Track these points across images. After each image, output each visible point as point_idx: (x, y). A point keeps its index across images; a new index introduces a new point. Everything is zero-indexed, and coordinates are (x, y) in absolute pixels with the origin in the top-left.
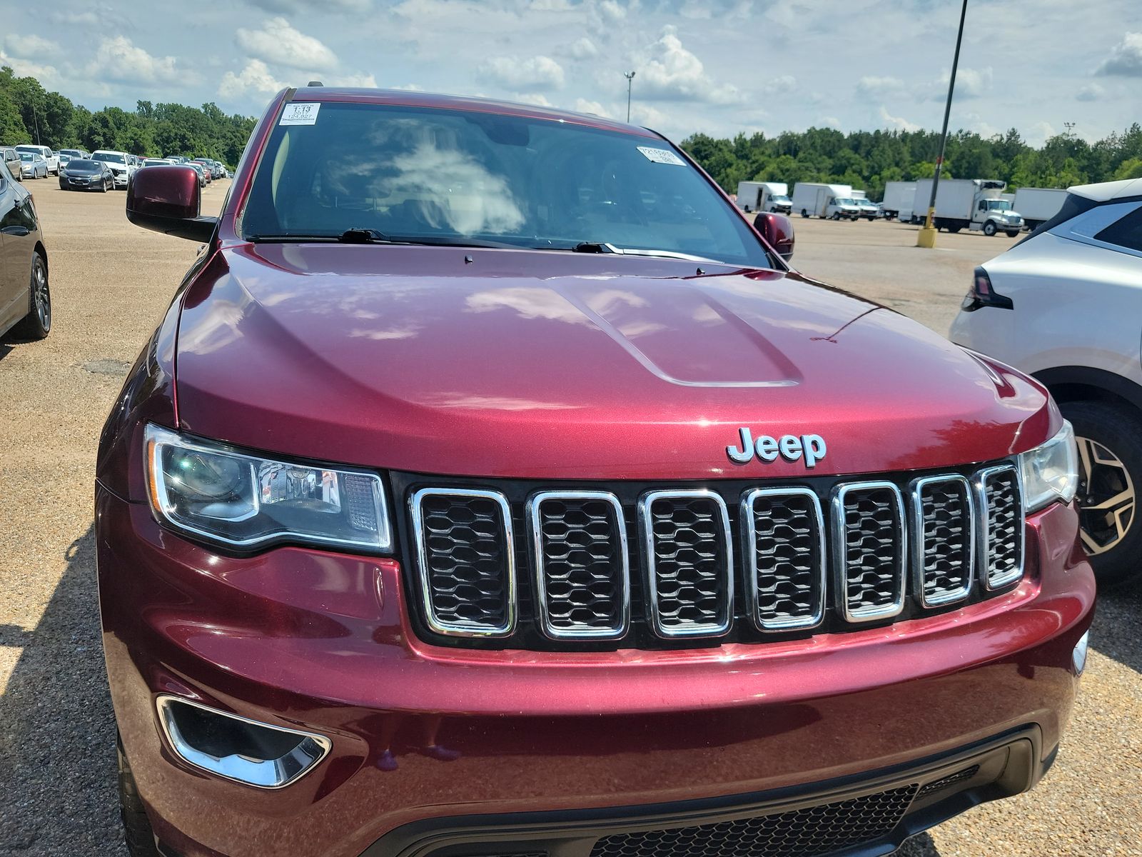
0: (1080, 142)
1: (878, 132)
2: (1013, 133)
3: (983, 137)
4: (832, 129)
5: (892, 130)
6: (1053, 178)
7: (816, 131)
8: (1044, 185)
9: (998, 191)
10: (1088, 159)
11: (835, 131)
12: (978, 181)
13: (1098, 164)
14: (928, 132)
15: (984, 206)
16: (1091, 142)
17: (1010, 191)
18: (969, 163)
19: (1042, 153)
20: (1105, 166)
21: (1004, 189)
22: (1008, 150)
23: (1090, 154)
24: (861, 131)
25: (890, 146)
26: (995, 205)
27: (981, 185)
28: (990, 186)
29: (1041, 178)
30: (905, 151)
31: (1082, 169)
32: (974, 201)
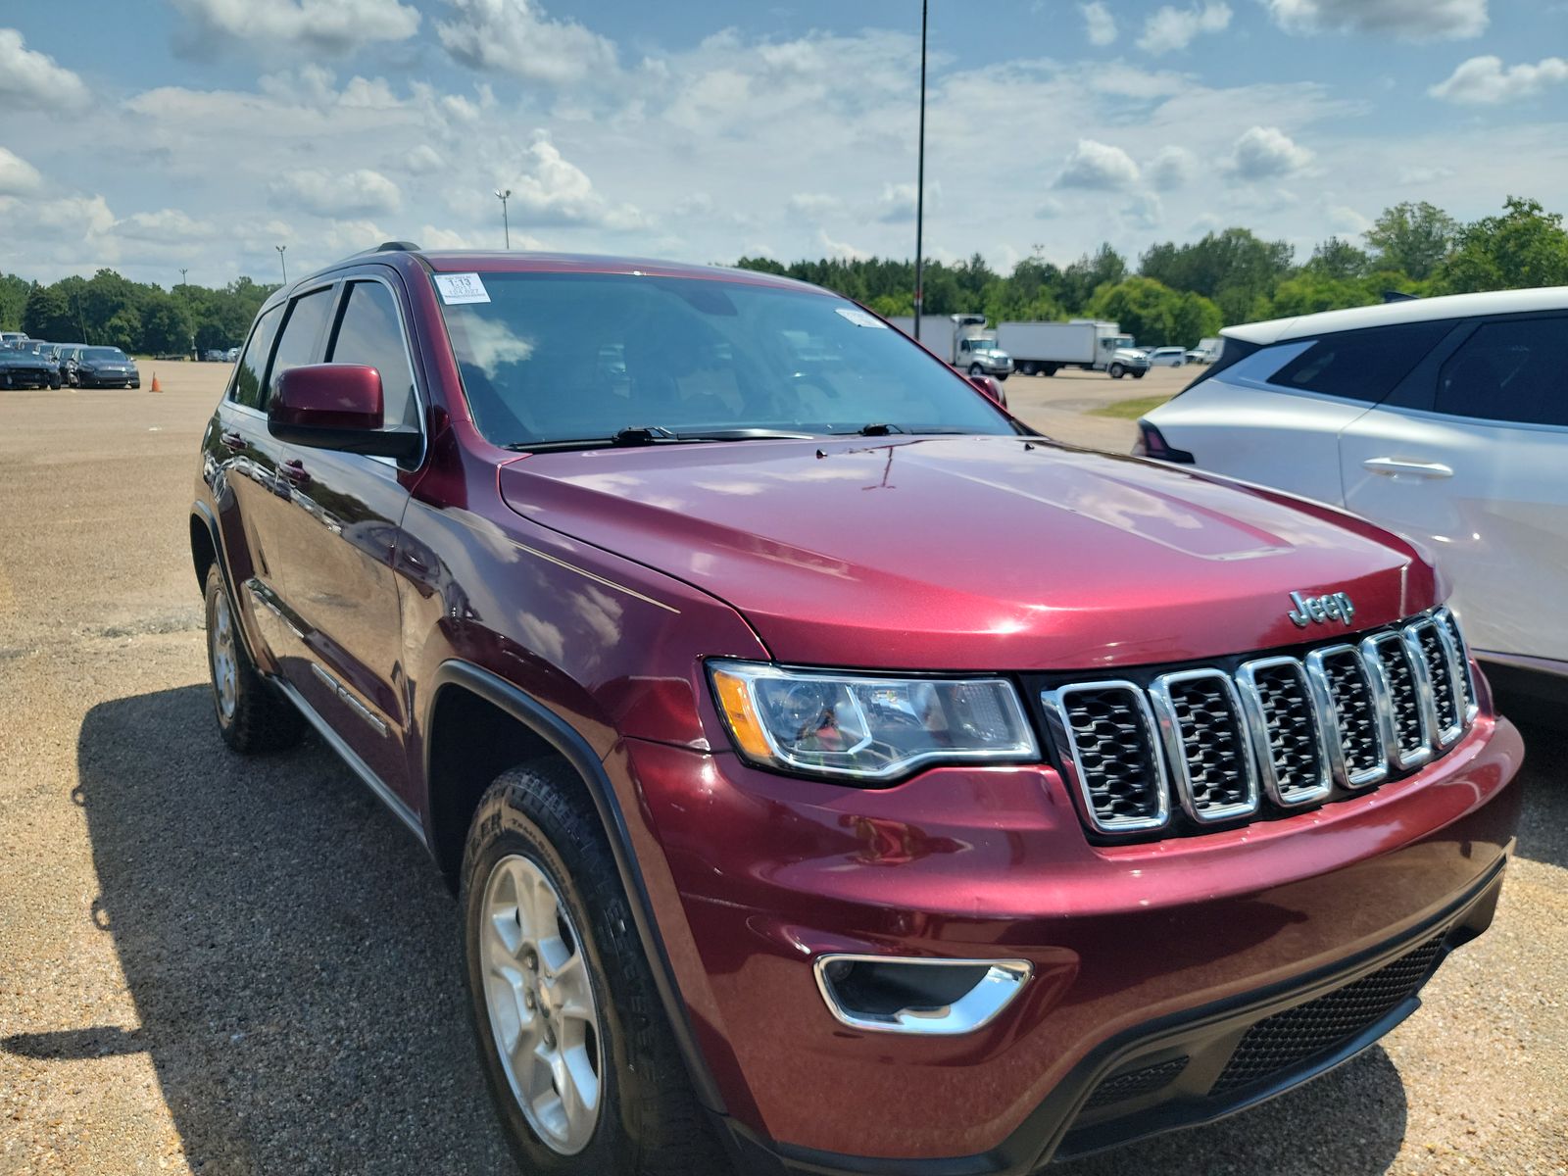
0: (1050, 267)
1: (823, 261)
2: (977, 259)
3: (945, 265)
4: (768, 260)
5: (839, 259)
6: (1027, 310)
7: (748, 262)
8: (1019, 318)
9: (979, 328)
10: (1061, 286)
11: (772, 262)
12: (956, 317)
13: (1073, 291)
14: (882, 261)
15: (967, 346)
16: (1062, 267)
17: (993, 327)
18: (934, 296)
19: (1011, 281)
20: (1080, 293)
21: (985, 325)
22: (975, 279)
23: (1063, 280)
24: (804, 261)
25: (842, 279)
26: (978, 345)
27: (960, 322)
28: (969, 322)
29: (1014, 310)
30: (860, 283)
31: (1057, 298)
32: (955, 341)
